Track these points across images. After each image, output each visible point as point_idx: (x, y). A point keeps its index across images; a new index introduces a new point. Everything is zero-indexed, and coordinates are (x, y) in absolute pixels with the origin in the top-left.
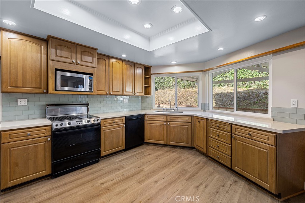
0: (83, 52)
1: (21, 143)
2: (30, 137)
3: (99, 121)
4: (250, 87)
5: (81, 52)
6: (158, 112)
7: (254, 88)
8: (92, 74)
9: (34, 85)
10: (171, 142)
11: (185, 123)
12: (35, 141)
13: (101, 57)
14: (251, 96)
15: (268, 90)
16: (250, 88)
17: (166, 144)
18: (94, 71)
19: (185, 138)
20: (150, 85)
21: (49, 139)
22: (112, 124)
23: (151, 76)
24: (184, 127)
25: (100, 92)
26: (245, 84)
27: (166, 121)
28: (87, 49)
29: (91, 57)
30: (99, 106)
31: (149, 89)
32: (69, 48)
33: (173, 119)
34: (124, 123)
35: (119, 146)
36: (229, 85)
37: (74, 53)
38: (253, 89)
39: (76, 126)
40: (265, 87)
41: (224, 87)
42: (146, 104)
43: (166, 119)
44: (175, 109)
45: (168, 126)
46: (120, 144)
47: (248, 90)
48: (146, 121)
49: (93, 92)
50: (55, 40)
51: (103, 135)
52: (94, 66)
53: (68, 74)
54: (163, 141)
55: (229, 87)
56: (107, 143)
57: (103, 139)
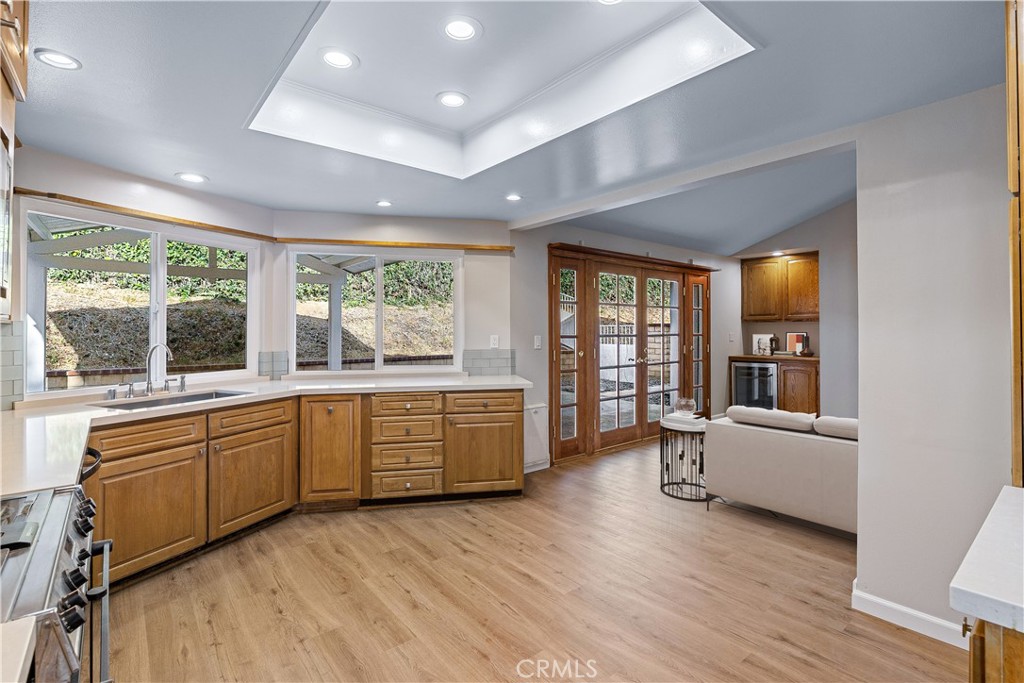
4: (192, 292)
7: (205, 298)
10: (226, 522)
14: (208, 323)
15: (245, 305)
16: (193, 299)
17: (202, 542)
19: (273, 484)
24: (270, 444)
26: (179, 282)
27: (203, 441)
36: (113, 281)
38: (204, 302)
40: (235, 296)
41: (88, 284)
47: (187, 303)
55: (113, 286)
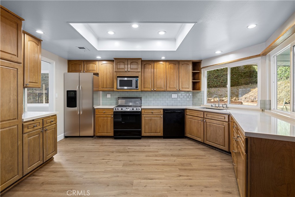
0: (132, 62)
1: (102, 116)
2: (105, 114)
3: (140, 110)
5: (131, 63)
6: (206, 108)
8: (138, 77)
9: (110, 87)
10: (208, 141)
11: (222, 122)
12: (107, 116)
13: (148, 63)
17: (203, 142)
18: (139, 74)
19: (221, 139)
20: (200, 80)
21: (112, 116)
22: (151, 114)
23: (200, 71)
24: (220, 126)
25: (146, 89)
27: (203, 118)
28: (134, 61)
29: (137, 65)
30: (150, 99)
31: (199, 84)
32: (124, 63)
33: (209, 116)
34: (162, 114)
35: (157, 132)
37: (126, 65)
39: (125, 111)
42: (196, 99)
43: (203, 115)
44: (224, 106)
45: (205, 123)
46: (158, 131)
48: (187, 116)
49: (138, 89)
50: (117, 60)
51: (144, 120)
52: (139, 71)
53: (126, 79)
54: (200, 138)
56: (147, 127)
57: (144, 124)
